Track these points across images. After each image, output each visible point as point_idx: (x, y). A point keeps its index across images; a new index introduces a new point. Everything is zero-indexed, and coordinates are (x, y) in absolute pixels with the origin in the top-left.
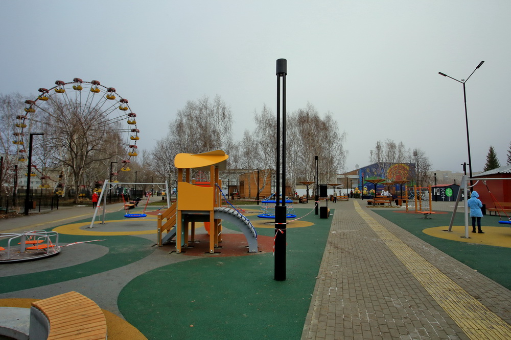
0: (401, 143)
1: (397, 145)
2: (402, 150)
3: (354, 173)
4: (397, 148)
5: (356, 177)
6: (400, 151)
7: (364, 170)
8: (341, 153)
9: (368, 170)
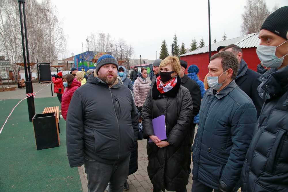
0: (109, 34)
1: (106, 36)
2: (109, 39)
3: (71, 59)
4: (106, 38)
5: (73, 62)
6: (108, 40)
7: (78, 56)
8: (62, 37)
9: (81, 57)
